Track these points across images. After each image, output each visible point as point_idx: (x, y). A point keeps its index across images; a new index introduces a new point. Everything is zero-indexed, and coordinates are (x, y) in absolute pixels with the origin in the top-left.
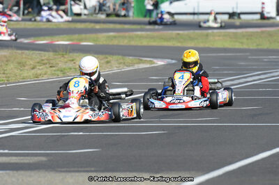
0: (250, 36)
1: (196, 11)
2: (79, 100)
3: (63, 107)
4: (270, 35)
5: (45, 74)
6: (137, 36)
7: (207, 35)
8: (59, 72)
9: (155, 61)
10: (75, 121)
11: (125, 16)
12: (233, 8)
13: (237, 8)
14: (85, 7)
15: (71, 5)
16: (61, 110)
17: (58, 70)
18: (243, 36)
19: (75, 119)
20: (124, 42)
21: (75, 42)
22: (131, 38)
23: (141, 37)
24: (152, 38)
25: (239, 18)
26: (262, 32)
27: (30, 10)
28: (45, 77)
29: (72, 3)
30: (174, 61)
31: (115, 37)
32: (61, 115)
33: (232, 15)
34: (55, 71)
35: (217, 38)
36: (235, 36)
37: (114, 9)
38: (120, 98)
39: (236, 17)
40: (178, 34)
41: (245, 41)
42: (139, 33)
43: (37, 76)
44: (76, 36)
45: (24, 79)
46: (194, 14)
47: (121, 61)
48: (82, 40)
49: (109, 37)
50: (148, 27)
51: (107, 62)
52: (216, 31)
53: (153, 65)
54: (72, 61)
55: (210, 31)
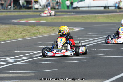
0: (114, 16)
1: (89, 6)
5: (27, 36)
6: (65, 18)
7: (96, 16)
8: (33, 35)
11: (58, 9)
12: (106, 4)
13: (107, 4)
14: (40, 5)
15: (34, 4)
17: (32, 34)
18: (111, 16)
22: (62, 19)
23: (66, 18)
24: (71, 18)
25: (108, 8)
26: (120, 15)
27: (16, 7)
28: (27, 37)
29: (35, 3)
31: (55, 18)
33: (105, 7)
34: (31, 34)
35: (100, 18)
36: (108, 17)
37: (53, 6)
39: (107, 8)
40: (83, 16)
41: (112, 19)
42: (65, 16)
43: (23, 37)
44: (38, 18)
45: (17, 38)
46: (88, 7)
48: (40, 20)
49: (52, 18)
50: (69, 13)
51: (54, 30)
52: (99, 15)
53: (74, 31)
54: (38, 29)
55: (96, 15)
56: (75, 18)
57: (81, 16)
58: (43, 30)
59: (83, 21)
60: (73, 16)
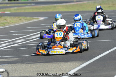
0: (73, 6)
4: (81, 5)
7: (55, 7)
9: (39, 18)
20: (23, 11)
21: (2, 12)
23: (28, 9)
24: (33, 9)
26: (77, 4)
30: (47, 18)
31: (17, 9)
36: (66, 6)
40: (43, 7)
42: (27, 7)
47: (26, 19)
49: (15, 9)
50: (29, 4)
51: (20, 19)
52: (58, 5)
53: (39, 20)
54: (5, 19)
55: (55, 5)
56: (36, 9)
57: (42, 6)
58: (11, 20)
59: (45, 11)
60: (34, 7)
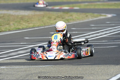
2: (58, 46)
3: (48, 51)
10: (56, 59)
16: (47, 53)
19: (55, 57)
32: (47, 56)
38: (81, 45)
